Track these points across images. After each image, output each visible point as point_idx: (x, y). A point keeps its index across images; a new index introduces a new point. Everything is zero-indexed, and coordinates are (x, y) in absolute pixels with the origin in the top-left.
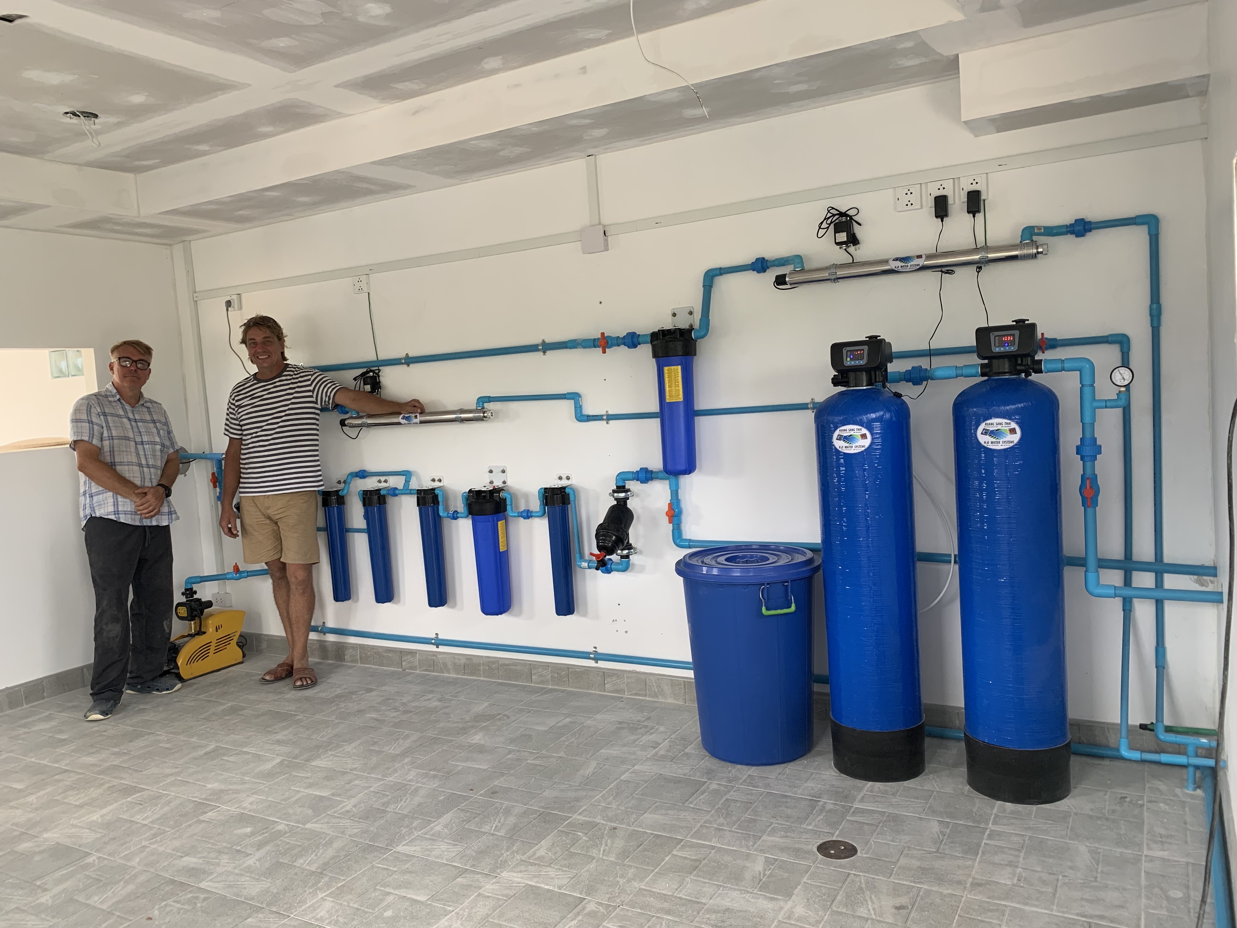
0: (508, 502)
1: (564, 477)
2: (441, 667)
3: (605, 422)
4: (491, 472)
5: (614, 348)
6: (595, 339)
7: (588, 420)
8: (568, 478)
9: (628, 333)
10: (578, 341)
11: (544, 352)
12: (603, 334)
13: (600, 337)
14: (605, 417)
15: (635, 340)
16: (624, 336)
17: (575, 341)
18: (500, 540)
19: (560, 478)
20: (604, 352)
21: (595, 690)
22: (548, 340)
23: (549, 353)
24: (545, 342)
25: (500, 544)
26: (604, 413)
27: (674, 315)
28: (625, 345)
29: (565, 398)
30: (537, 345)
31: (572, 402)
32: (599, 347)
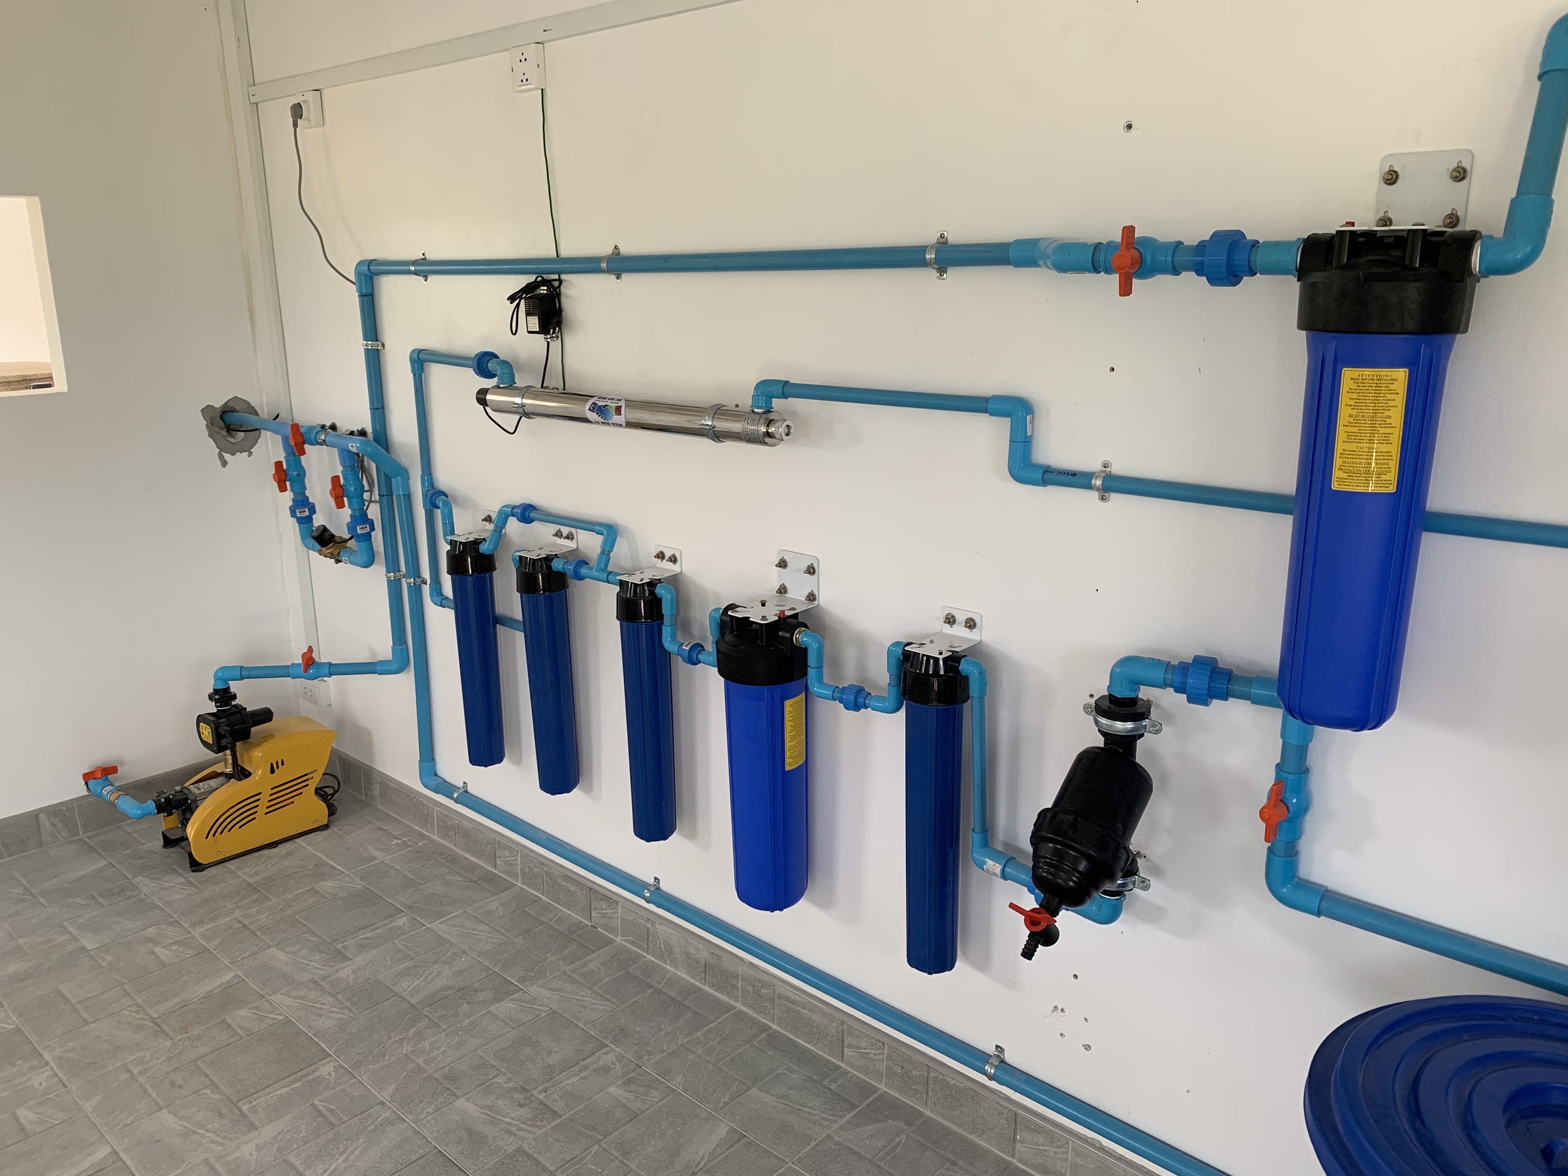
0: (812, 660)
1: (961, 618)
2: (660, 948)
3: (1095, 495)
4: (783, 564)
5: (1159, 278)
6: (1098, 246)
7: (1044, 483)
8: (971, 624)
9: (1216, 235)
10: (1042, 246)
11: (942, 271)
12: (1129, 231)
13: (1118, 238)
14: (1098, 482)
15: (1240, 258)
16: (1202, 245)
17: (1033, 243)
18: (788, 744)
19: (950, 620)
20: (1125, 290)
21: (989, 1141)
22: (955, 237)
23: (953, 273)
24: (946, 243)
25: (788, 754)
26: (1097, 467)
27: (1391, 178)
28: (1199, 273)
29: (985, 411)
30: (922, 249)
31: (1006, 423)
32: (1108, 272)
